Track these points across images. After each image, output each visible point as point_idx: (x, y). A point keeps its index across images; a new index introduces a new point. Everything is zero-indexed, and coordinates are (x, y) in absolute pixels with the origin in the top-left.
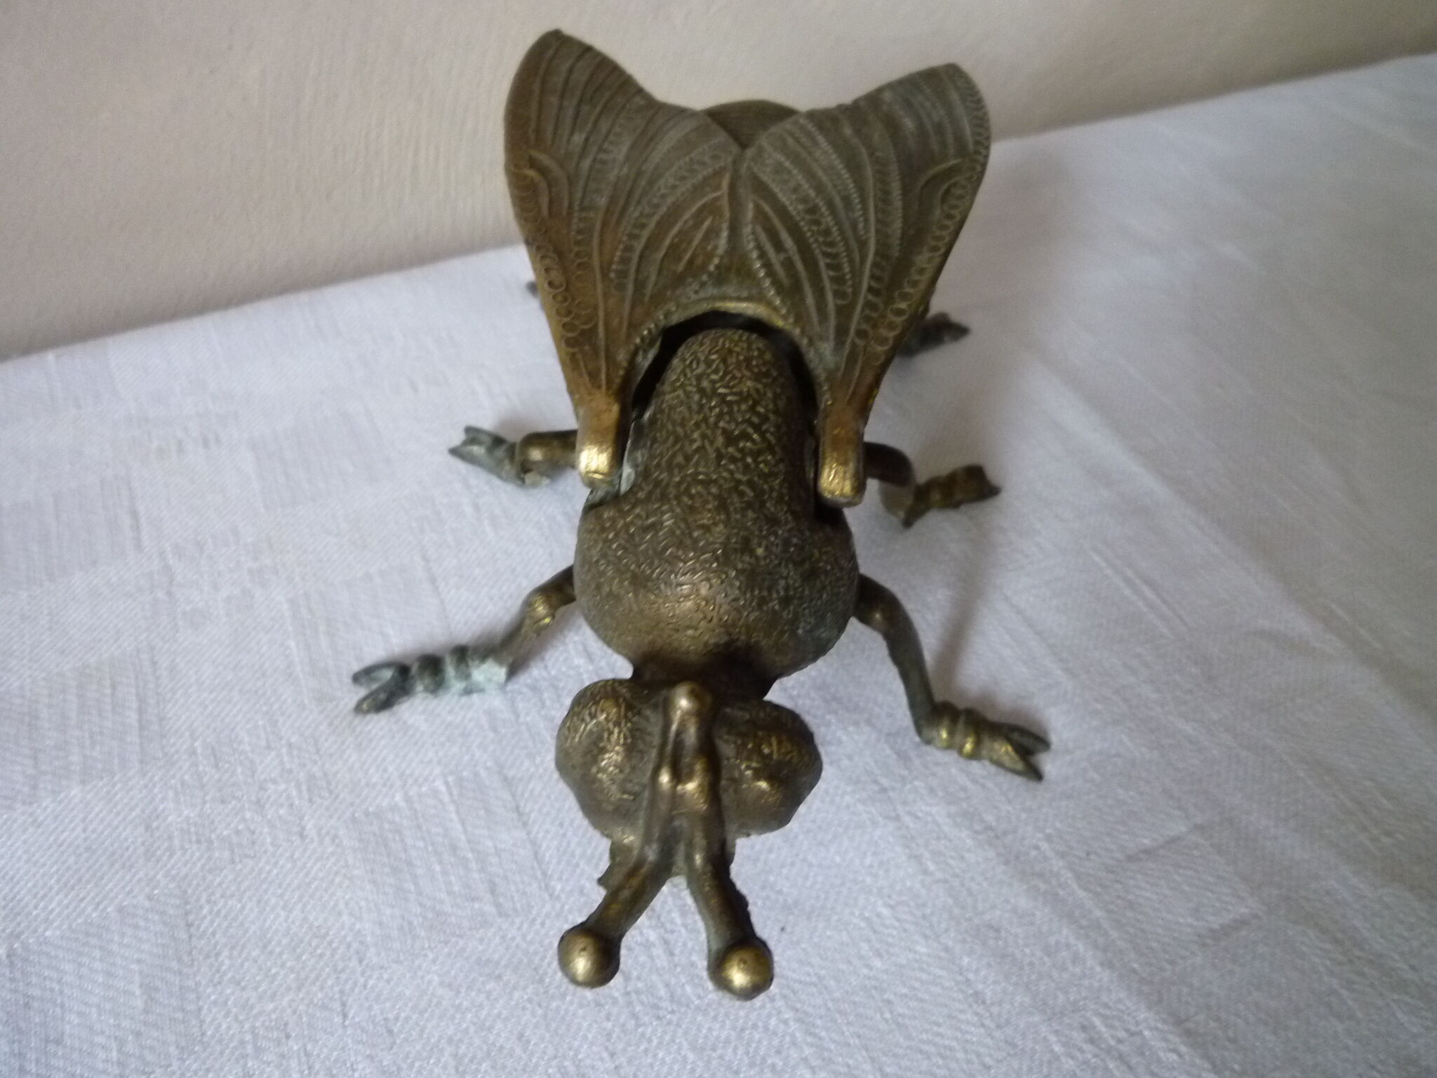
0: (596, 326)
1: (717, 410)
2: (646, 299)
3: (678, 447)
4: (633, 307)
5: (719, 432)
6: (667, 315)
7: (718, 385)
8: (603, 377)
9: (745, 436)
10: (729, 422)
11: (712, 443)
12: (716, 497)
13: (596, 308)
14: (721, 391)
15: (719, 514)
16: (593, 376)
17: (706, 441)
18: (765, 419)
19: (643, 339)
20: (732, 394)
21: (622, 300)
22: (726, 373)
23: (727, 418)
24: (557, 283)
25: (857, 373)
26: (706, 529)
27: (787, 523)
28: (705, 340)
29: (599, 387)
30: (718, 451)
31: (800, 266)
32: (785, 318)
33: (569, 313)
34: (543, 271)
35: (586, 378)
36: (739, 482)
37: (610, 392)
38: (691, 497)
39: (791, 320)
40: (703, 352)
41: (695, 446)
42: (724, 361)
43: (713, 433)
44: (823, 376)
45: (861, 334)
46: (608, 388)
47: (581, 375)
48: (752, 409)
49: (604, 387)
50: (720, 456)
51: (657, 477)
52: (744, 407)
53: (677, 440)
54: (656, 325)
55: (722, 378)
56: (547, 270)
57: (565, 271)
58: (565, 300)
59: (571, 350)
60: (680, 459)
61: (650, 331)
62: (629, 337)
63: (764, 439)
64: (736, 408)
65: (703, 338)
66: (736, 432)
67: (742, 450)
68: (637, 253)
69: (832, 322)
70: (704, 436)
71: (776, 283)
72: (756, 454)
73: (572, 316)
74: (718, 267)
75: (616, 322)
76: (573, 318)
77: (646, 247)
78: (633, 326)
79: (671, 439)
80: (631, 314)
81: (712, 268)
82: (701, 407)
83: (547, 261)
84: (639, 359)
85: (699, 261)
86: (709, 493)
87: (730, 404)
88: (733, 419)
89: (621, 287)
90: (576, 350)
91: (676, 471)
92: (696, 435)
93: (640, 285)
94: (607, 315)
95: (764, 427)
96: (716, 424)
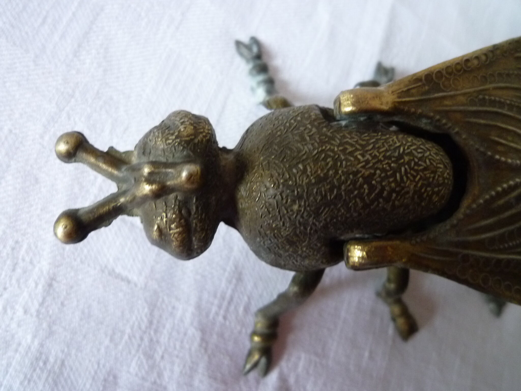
0: (443, 91)
1: (388, 168)
2: (467, 120)
3: (358, 147)
4: (460, 112)
5: (372, 171)
6: (457, 133)
7: (406, 166)
8: (407, 99)
9: (372, 188)
10: (380, 176)
11: (363, 167)
12: (326, 175)
13: (457, 90)
14: (403, 169)
15: (315, 178)
16: (407, 92)
17: (364, 163)
18: (387, 200)
19: (439, 120)
20: (401, 177)
21: (463, 105)
22: (417, 171)
23: (383, 175)
24: (469, 64)
25: (436, 258)
26: (304, 171)
27: (320, 222)
28: (440, 156)
29: (399, 97)
30: (358, 172)
31: (507, 214)
32: (469, 207)
33: (450, 74)
34: (476, 55)
35: (405, 89)
36: (339, 188)
37: (397, 105)
38: (325, 159)
39: (468, 211)
40: (430, 155)
41: (359, 157)
42: (425, 169)
43: (371, 168)
44: (431, 236)
45: (466, 258)
46: (399, 102)
47: (407, 86)
48: (393, 190)
49: (400, 100)
50: (356, 173)
51: (336, 137)
52: (393, 185)
53: (363, 146)
54: (449, 128)
55: (411, 169)
56: (477, 58)
57: (479, 68)
58: (459, 71)
59: (423, 78)
60: (350, 149)
61: (445, 124)
62: (439, 112)
63: (372, 202)
64: (391, 180)
65: (441, 155)
66: (374, 182)
67: (361, 186)
68: (500, 110)
69: (471, 238)
70: (367, 162)
71: (493, 199)
72: (361, 196)
73: (447, 76)
74: (498, 161)
75: (447, 102)
76: (446, 77)
77: (504, 115)
78: (446, 114)
79: (364, 143)
80: (455, 111)
81: (497, 157)
82: (390, 158)
83: (484, 58)
84: (424, 121)
85: (500, 148)
86: (328, 171)
87: (394, 175)
88: (383, 179)
89: (472, 103)
90: (424, 81)
91: (341, 148)
92: (368, 157)
93: (476, 114)
94: (452, 97)
95: (381, 200)
96: (377, 169)
